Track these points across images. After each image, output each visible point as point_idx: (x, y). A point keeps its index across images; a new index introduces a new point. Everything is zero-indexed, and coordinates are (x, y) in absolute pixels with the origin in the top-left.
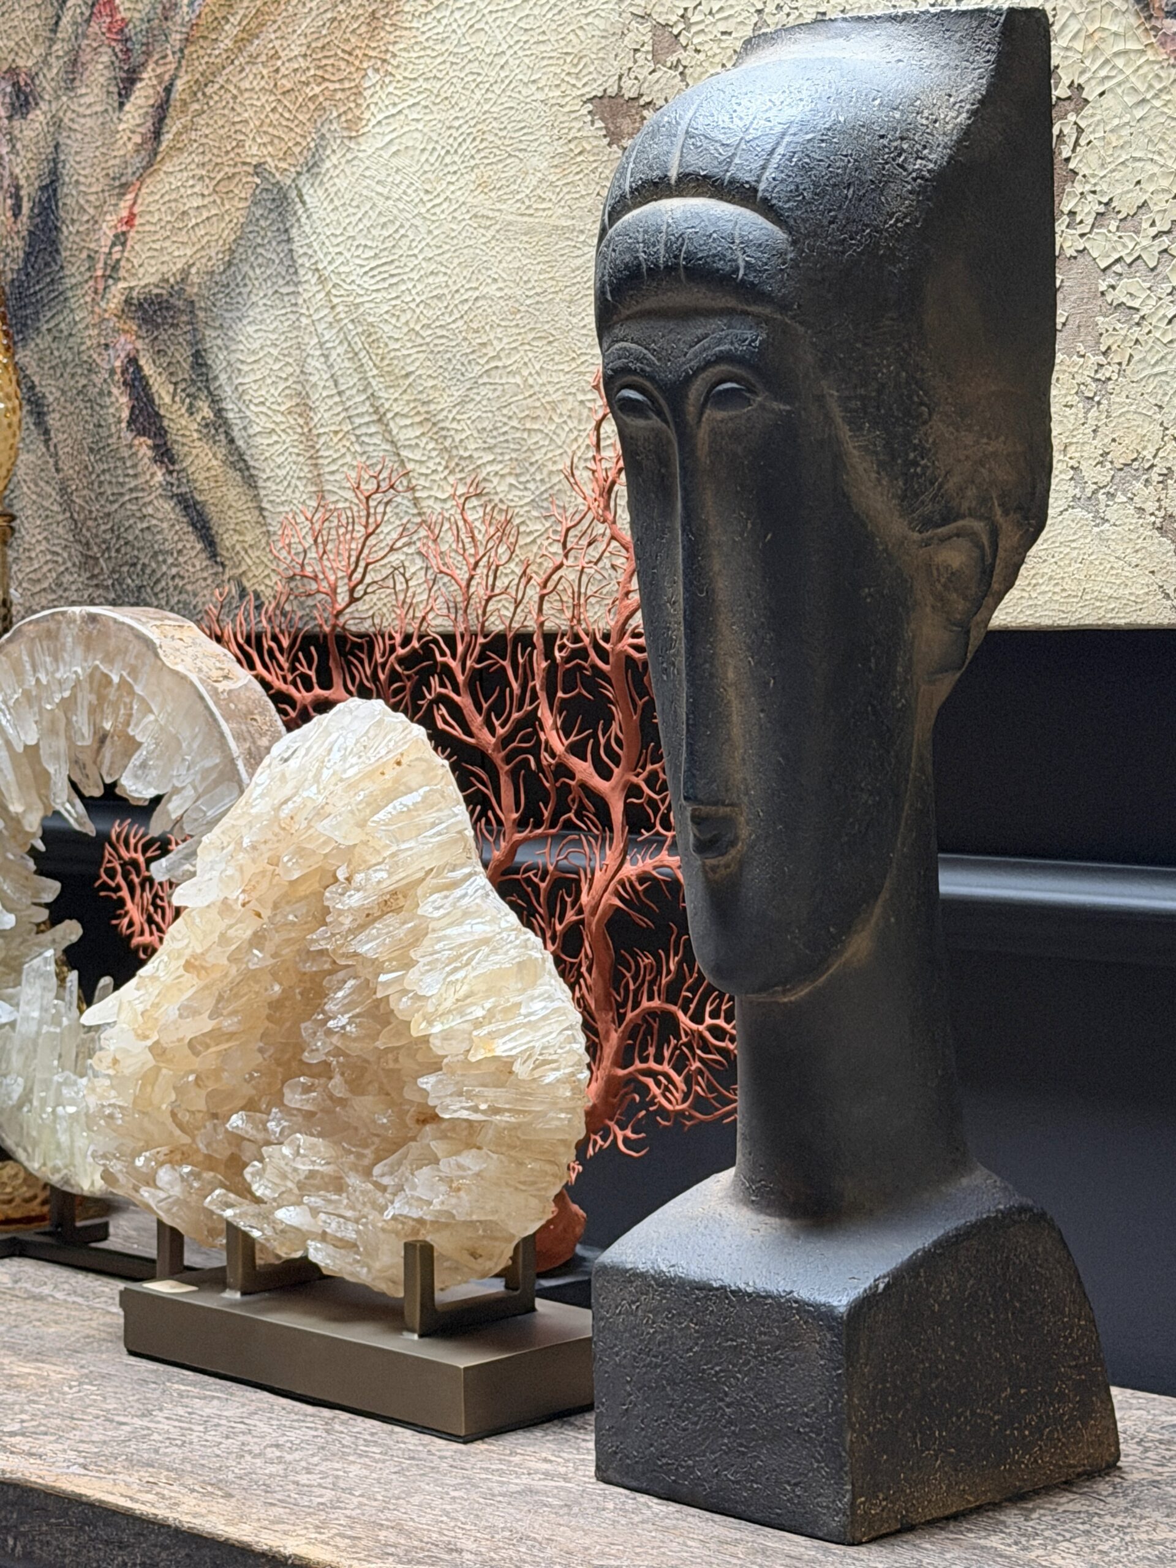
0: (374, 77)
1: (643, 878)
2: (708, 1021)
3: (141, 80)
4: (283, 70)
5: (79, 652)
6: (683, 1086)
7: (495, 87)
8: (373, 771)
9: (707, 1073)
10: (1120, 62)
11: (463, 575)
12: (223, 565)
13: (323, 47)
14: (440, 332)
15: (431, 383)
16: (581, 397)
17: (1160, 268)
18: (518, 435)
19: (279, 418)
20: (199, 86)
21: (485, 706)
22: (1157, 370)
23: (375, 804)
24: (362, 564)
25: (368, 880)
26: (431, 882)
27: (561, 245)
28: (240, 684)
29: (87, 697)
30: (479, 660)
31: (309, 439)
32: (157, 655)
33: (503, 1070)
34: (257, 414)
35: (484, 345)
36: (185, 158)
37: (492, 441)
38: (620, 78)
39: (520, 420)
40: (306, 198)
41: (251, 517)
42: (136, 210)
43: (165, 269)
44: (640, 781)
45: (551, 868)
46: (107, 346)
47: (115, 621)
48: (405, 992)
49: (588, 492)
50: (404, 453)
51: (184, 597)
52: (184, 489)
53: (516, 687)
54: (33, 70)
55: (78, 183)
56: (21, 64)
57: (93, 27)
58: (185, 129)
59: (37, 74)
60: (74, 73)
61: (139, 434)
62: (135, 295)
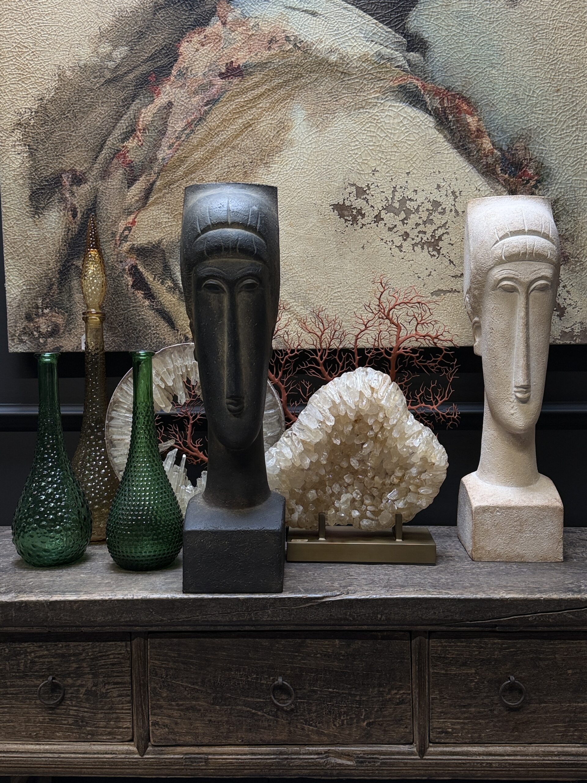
3: (139, 180)
11: (319, 333)
12: (178, 330)
20: (167, 185)
36: (160, 206)
38: (344, 200)
42: (136, 220)
43: (150, 239)
46: (121, 261)
49: (375, 311)
52: (159, 307)
53: (341, 364)
54: (84, 171)
55: (107, 209)
56: (77, 168)
57: (115, 161)
58: (160, 197)
59: (86, 173)
60: (105, 174)
61: (137, 289)
62: (135, 246)
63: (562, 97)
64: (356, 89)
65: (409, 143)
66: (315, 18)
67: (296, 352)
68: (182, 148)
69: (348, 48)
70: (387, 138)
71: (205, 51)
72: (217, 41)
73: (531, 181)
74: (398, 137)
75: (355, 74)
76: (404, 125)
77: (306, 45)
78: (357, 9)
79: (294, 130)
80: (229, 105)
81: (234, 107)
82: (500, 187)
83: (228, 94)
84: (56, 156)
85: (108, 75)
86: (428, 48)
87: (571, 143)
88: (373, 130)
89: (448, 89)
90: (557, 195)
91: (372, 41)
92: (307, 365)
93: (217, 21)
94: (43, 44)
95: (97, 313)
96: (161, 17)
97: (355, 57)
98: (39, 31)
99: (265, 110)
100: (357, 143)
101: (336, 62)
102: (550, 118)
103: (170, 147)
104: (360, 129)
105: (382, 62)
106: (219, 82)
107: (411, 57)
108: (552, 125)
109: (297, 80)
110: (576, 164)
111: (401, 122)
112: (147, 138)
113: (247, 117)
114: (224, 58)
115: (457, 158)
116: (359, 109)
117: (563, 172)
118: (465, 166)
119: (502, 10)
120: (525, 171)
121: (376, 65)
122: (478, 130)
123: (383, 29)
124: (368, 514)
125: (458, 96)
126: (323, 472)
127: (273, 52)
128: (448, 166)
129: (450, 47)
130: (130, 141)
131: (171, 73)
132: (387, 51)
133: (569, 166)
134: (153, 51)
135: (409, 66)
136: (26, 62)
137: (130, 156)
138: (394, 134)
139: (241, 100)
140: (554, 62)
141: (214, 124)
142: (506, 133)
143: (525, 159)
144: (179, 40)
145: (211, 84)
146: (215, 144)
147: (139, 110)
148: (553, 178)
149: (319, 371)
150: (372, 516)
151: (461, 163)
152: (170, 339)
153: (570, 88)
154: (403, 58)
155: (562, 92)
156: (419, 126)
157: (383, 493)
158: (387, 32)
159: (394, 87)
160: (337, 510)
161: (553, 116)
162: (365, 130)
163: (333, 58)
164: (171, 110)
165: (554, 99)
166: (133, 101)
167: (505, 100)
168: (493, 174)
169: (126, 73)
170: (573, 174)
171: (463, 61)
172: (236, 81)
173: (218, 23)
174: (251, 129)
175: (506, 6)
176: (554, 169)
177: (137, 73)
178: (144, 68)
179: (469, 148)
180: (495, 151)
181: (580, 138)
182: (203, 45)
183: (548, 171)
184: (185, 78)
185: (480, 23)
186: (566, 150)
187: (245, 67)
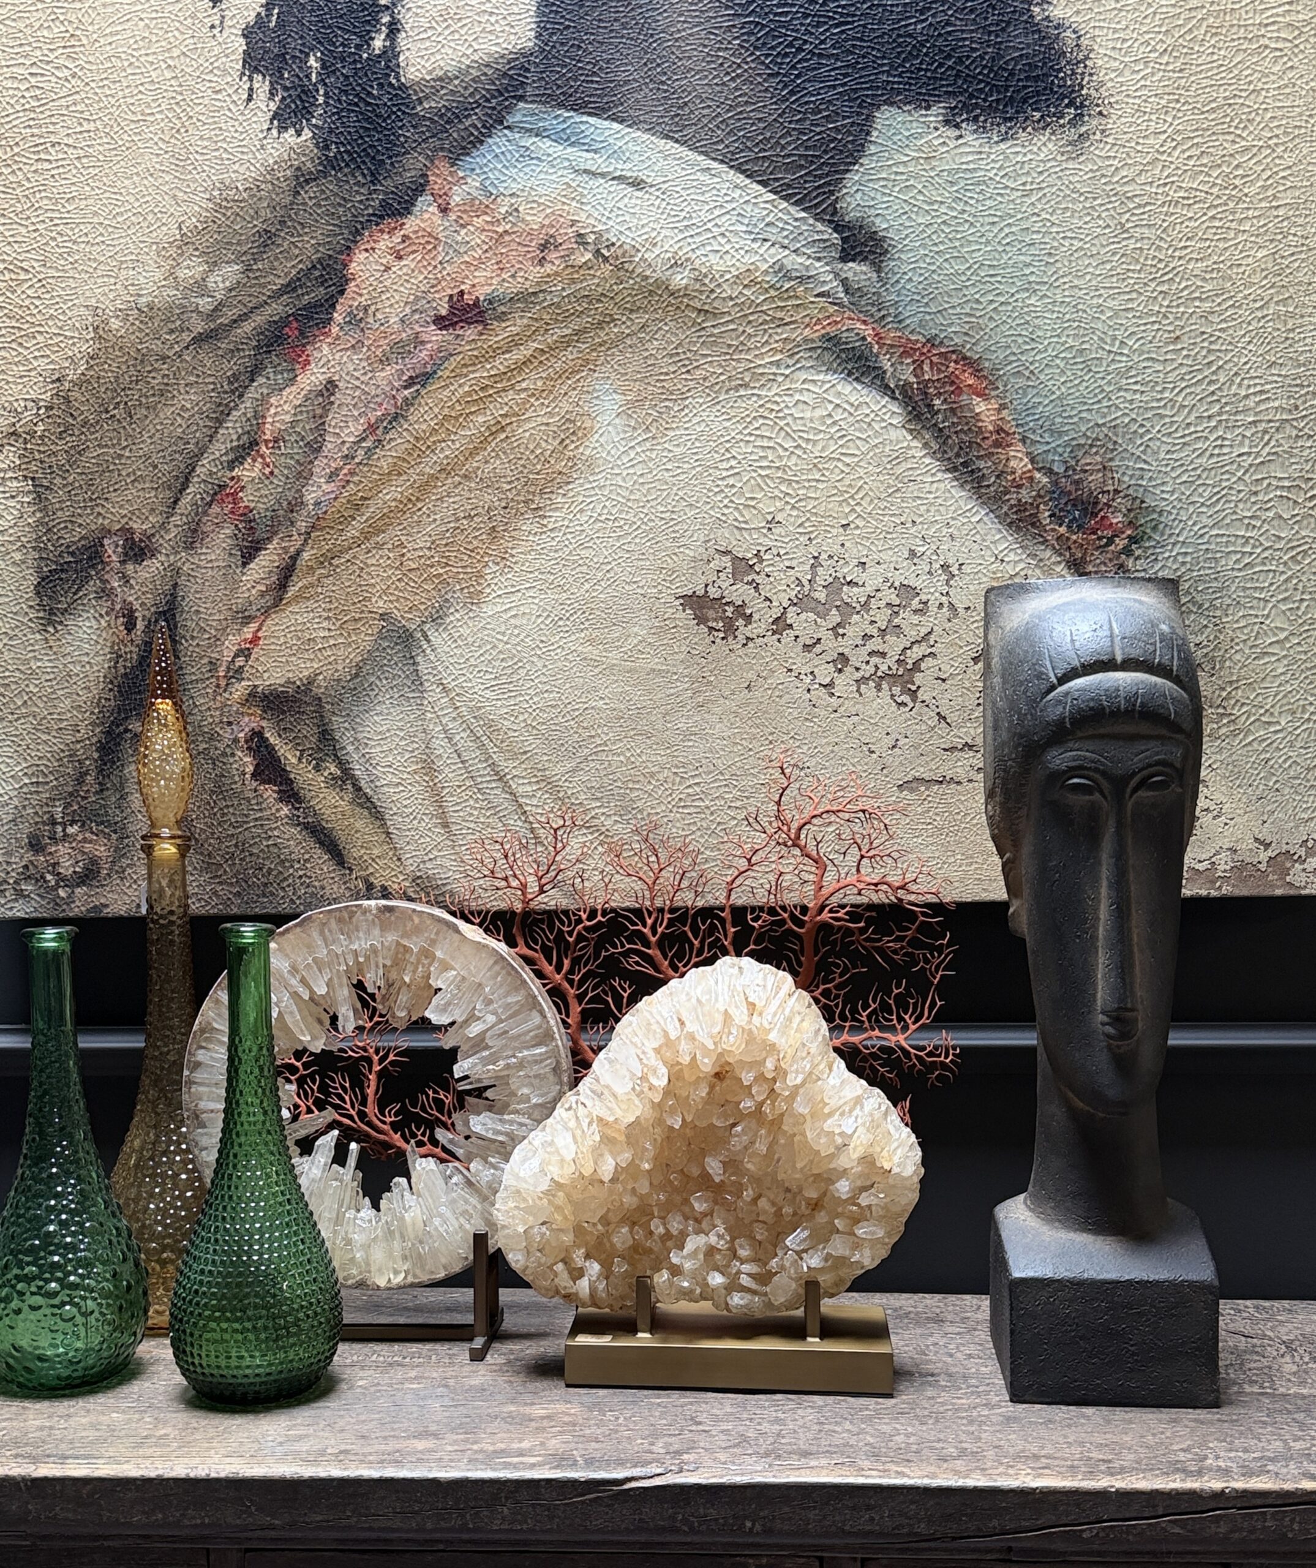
0: (494, 568)
3: (266, 549)
4: (408, 556)
5: (376, 931)
7: (602, 583)
12: (350, 869)
13: (447, 545)
14: (554, 727)
15: (546, 758)
18: (622, 791)
19: (406, 776)
20: (326, 558)
24: (554, 870)
30: (667, 928)
31: (435, 790)
34: (384, 773)
35: (593, 736)
36: (311, 604)
37: (600, 795)
38: (707, 585)
39: (624, 782)
40: (431, 638)
41: (378, 838)
42: (261, 635)
43: (291, 675)
46: (230, 723)
52: (311, 820)
53: (696, 942)
54: (149, 532)
55: (198, 612)
56: (135, 526)
57: (215, 509)
58: (312, 585)
59: (153, 535)
60: (193, 537)
61: (263, 782)
62: (259, 690)
63: (1185, 352)
64: (730, 346)
65: (847, 460)
66: (640, 194)
67: (599, 918)
68: (356, 479)
69: (711, 256)
70: (799, 452)
71: (405, 270)
72: (429, 247)
73: (1117, 540)
74: (823, 450)
75: (729, 313)
76: (834, 423)
77: (620, 252)
78: (732, 172)
79: (596, 436)
80: (456, 385)
81: (467, 389)
82: (1048, 553)
83: (453, 362)
84: (91, 500)
85: (199, 326)
86: (887, 251)
87: (1208, 454)
88: (768, 434)
89: (931, 341)
90: (1176, 570)
91: (765, 240)
92: (623, 946)
93: (430, 205)
94: (62, 262)
95: (172, 837)
96: (310, 198)
97: (728, 276)
98: (54, 234)
99: (533, 395)
100: (733, 463)
101: (686, 288)
102: (1159, 400)
103: (332, 476)
104: (741, 433)
105: (787, 286)
106: (435, 336)
107: (850, 275)
108: (1162, 416)
109: (602, 328)
110: (1218, 500)
111: (830, 415)
112: (283, 458)
113: (496, 411)
114: (444, 284)
115: (953, 491)
116: (736, 388)
117: (1190, 518)
118: (969, 510)
119: (1049, 165)
120: (1103, 518)
121: (773, 293)
122: (999, 430)
123: (789, 213)
124: (745, 1280)
125: (954, 357)
126: (644, 1188)
127: (548, 268)
128: (933, 509)
129: (935, 249)
130: (247, 466)
131: (331, 319)
132: (795, 262)
133: (1203, 504)
134: (294, 272)
135: (847, 292)
136: (27, 302)
137: (247, 498)
138: (815, 442)
139: (482, 373)
140: (1166, 278)
141: (424, 427)
142: (1061, 434)
143: (1103, 492)
144: (349, 248)
145: (418, 341)
146: (428, 470)
147: (264, 400)
148: (1168, 532)
149: (649, 959)
150: (753, 1285)
151: (961, 503)
152: (335, 887)
153: (1203, 333)
154: (831, 276)
155: (1185, 342)
156: (869, 424)
157: (779, 1234)
158: (796, 220)
159: (813, 341)
160: (676, 1271)
161: (1166, 395)
162: (751, 434)
163: (680, 279)
164: (332, 399)
165: (1168, 357)
166: (253, 381)
167: (1058, 361)
168: (1033, 525)
169: (235, 321)
170: (1211, 522)
171: (964, 278)
172: (470, 333)
173: (431, 209)
174: (503, 436)
175: (1059, 158)
176: (1170, 513)
177: (259, 319)
178: (277, 309)
179: (980, 470)
180: (1038, 475)
181: (1226, 443)
182: (400, 258)
183: (1155, 516)
184: (362, 330)
185: (1001, 195)
186: (1194, 469)
187: (490, 303)
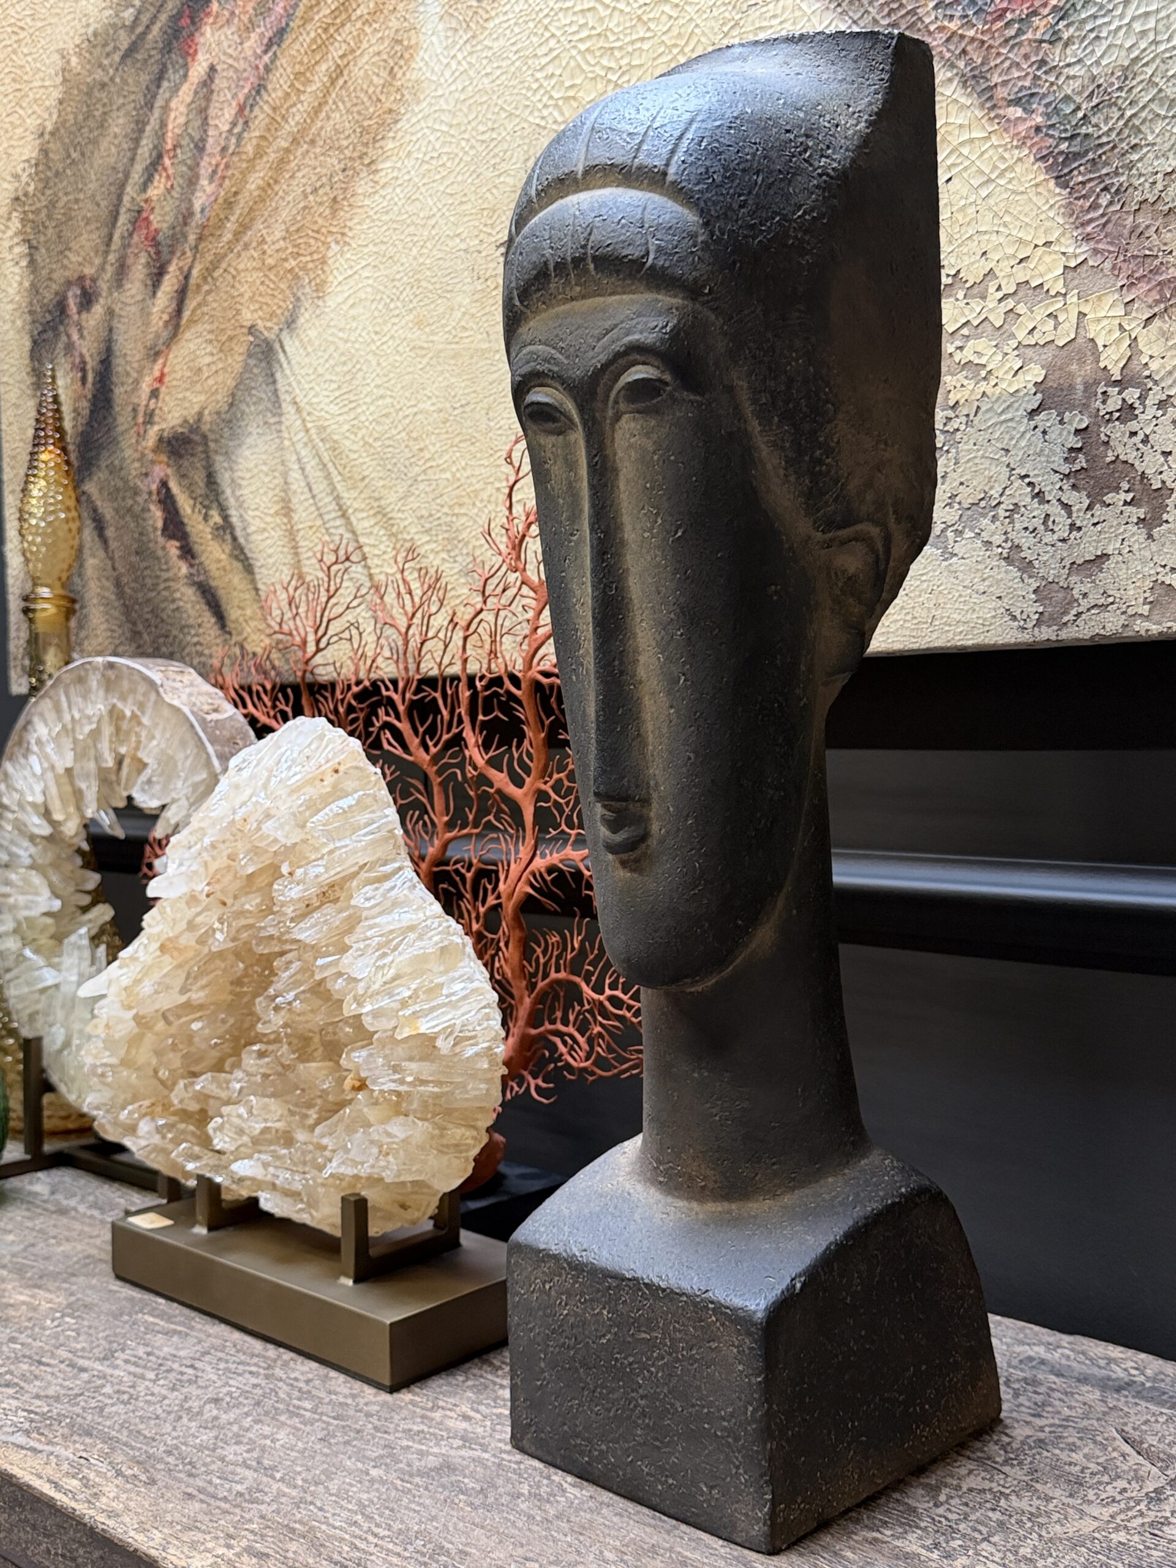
0: (335, 248)
1: (551, 870)
2: (608, 992)
3: (168, 272)
4: (269, 252)
5: (101, 693)
6: (586, 1047)
7: (429, 245)
8: (314, 779)
9: (607, 1037)
10: (965, 151)
11: (403, 623)
12: (230, 633)
13: (298, 231)
14: (387, 443)
15: (381, 483)
16: (497, 485)
17: (1006, 327)
18: (449, 519)
19: (269, 519)
20: (208, 273)
21: (421, 730)
22: (1003, 418)
23: (314, 806)
24: (325, 620)
25: (306, 874)
26: (363, 875)
27: (481, 364)
28: (226, 715)
29: (107, 730)
30: (415, 693)
31: (291, 534)
32: (158, 693)
33: (426, 1045)
34: (254, 517)
35: (421, 450)
36: (199, 328)
37: (428, 526)
39: (451, 507)
40: (287, 348)
41: (249, 596)
42: (166, 370)
43: (185, 413)
44: (547, 788)
45: (475, 861)
46: (146, 475)
47: (128, 667)
48: (340, 974)
49: (503, 547)
50: (362, 540)
51: (203, 659)
52: (202, 578)
53: (446, 714)
54: (95, 276)
55: (125, 355)
56: (87, 272)
57: (135, 238)
58: (199, 306)
59: (97, 278)
60: (122, 274)
61: (170, 538)
62: (165, 434)
68: (229, 173)
79: (421, 53)
80: (304, 35)
81: (312, 35)
83: (302, 8)
84: (61, 252)
85: (125, 43)
95: (55, 597)
103: (213, 176)
112: (179, 167)
130: (155, 184)
137: (156, 220)
139: (325, 11)
141: (279, 93)
146: (282, 144)
147: (167, 106)
164: (213, 86)
166: (159, 87)
169: (148, 26)
174: (342, 81)
177: (164, 18)
178: (174, 4)
